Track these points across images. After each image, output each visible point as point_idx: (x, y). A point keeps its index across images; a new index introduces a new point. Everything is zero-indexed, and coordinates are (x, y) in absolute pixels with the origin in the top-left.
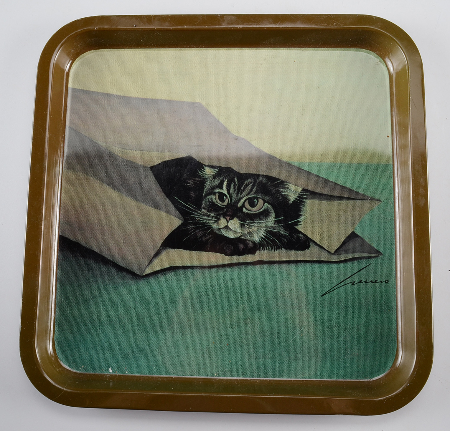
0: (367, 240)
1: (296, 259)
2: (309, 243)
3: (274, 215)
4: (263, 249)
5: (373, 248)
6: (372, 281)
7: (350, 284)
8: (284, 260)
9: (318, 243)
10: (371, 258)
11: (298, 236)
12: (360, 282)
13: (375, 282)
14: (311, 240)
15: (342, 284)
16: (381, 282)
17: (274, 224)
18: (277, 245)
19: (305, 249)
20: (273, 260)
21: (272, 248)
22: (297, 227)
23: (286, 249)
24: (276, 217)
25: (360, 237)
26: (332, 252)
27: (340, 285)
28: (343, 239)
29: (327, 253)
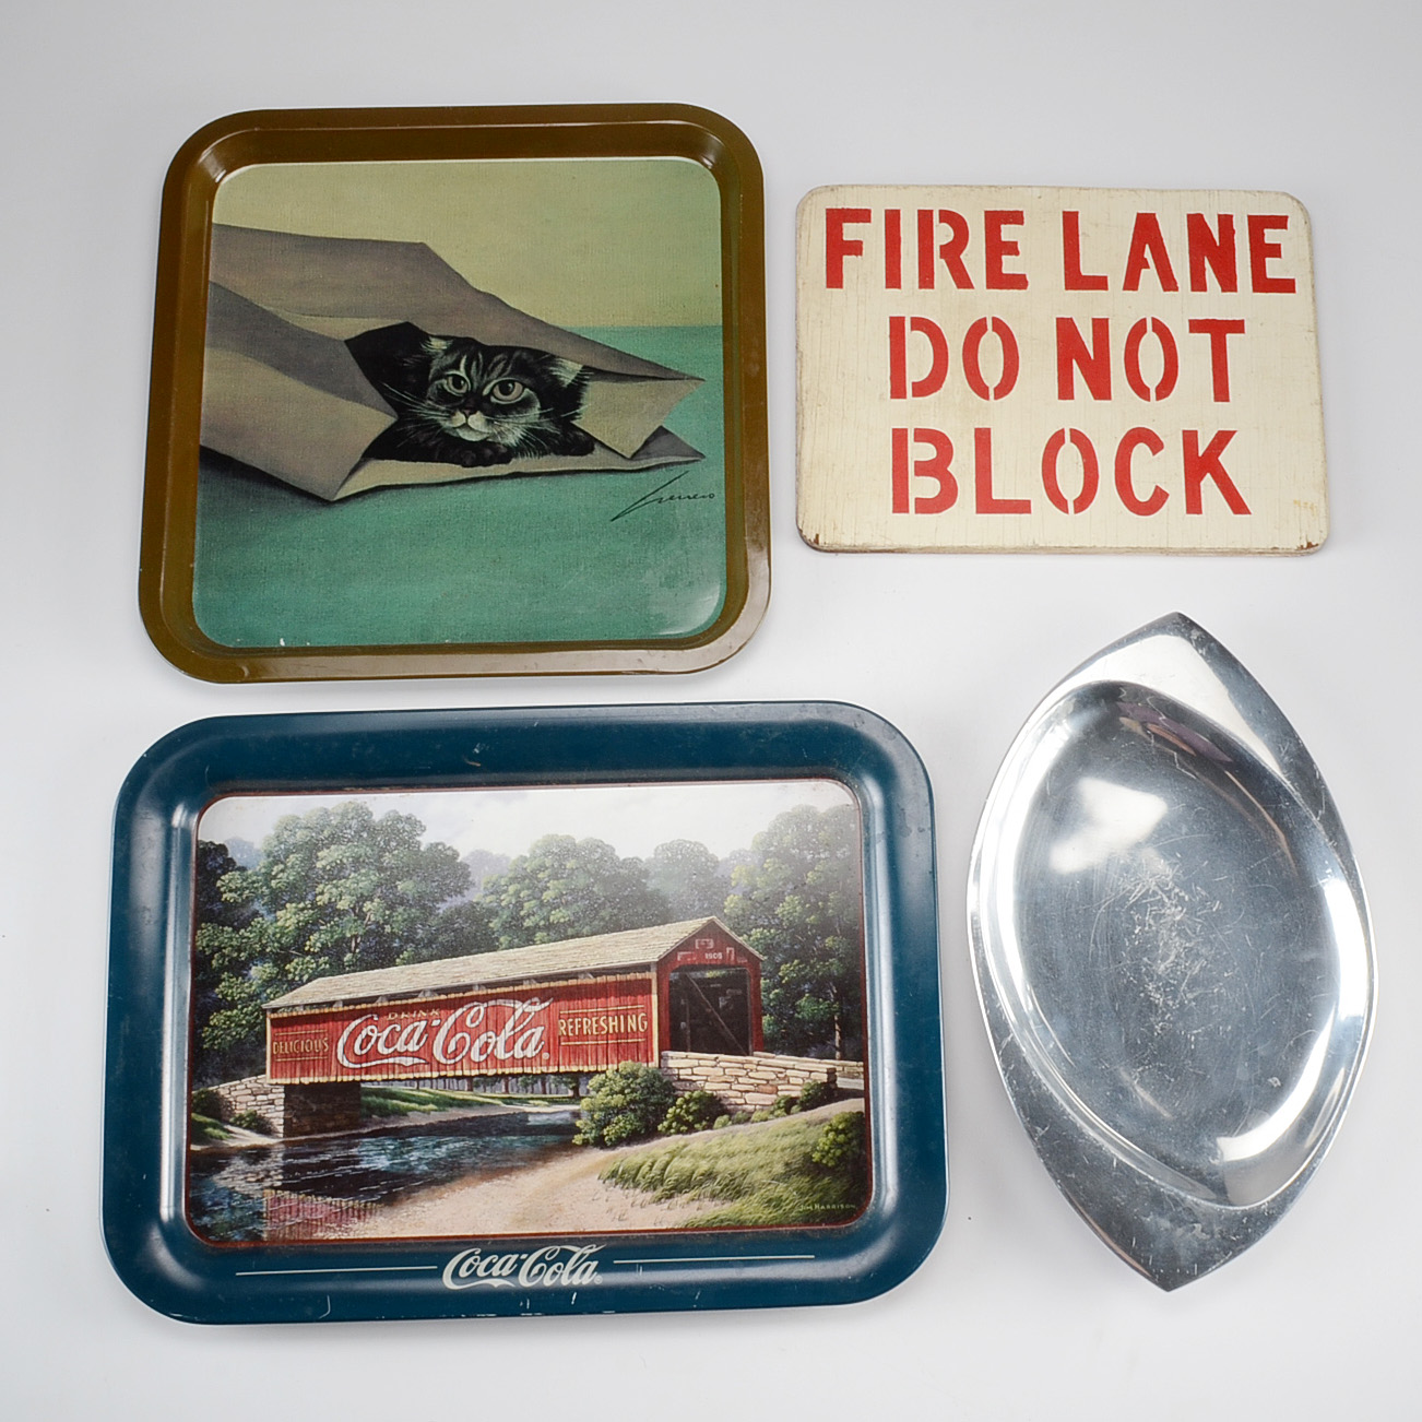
0: (682, 438)
1: (572, 468)
2: (593, 445)
3: (538, 406)
4: (523, 455)
5: (692, 448)
6: (689, 497)
7: (656, 502)
8: (554, 470)
9: (607, 444)
10: (687, 462)
11: (576, 437)
12: (671, 498)
13: (694, 497)
14: (596, 440)
15: (643, 502)
16: (704, 497)
17: (539, 418)
18: (543, 449)
19: (585, 454)
20: (537, 470)
21: (535, 454)
22: (574, 422)
23: (556, 454)
24: (541, 409)
25: (672, 434)
26: (629, 456)
27: (640, 504)
28: (645, 438)
29: (620, 458)
